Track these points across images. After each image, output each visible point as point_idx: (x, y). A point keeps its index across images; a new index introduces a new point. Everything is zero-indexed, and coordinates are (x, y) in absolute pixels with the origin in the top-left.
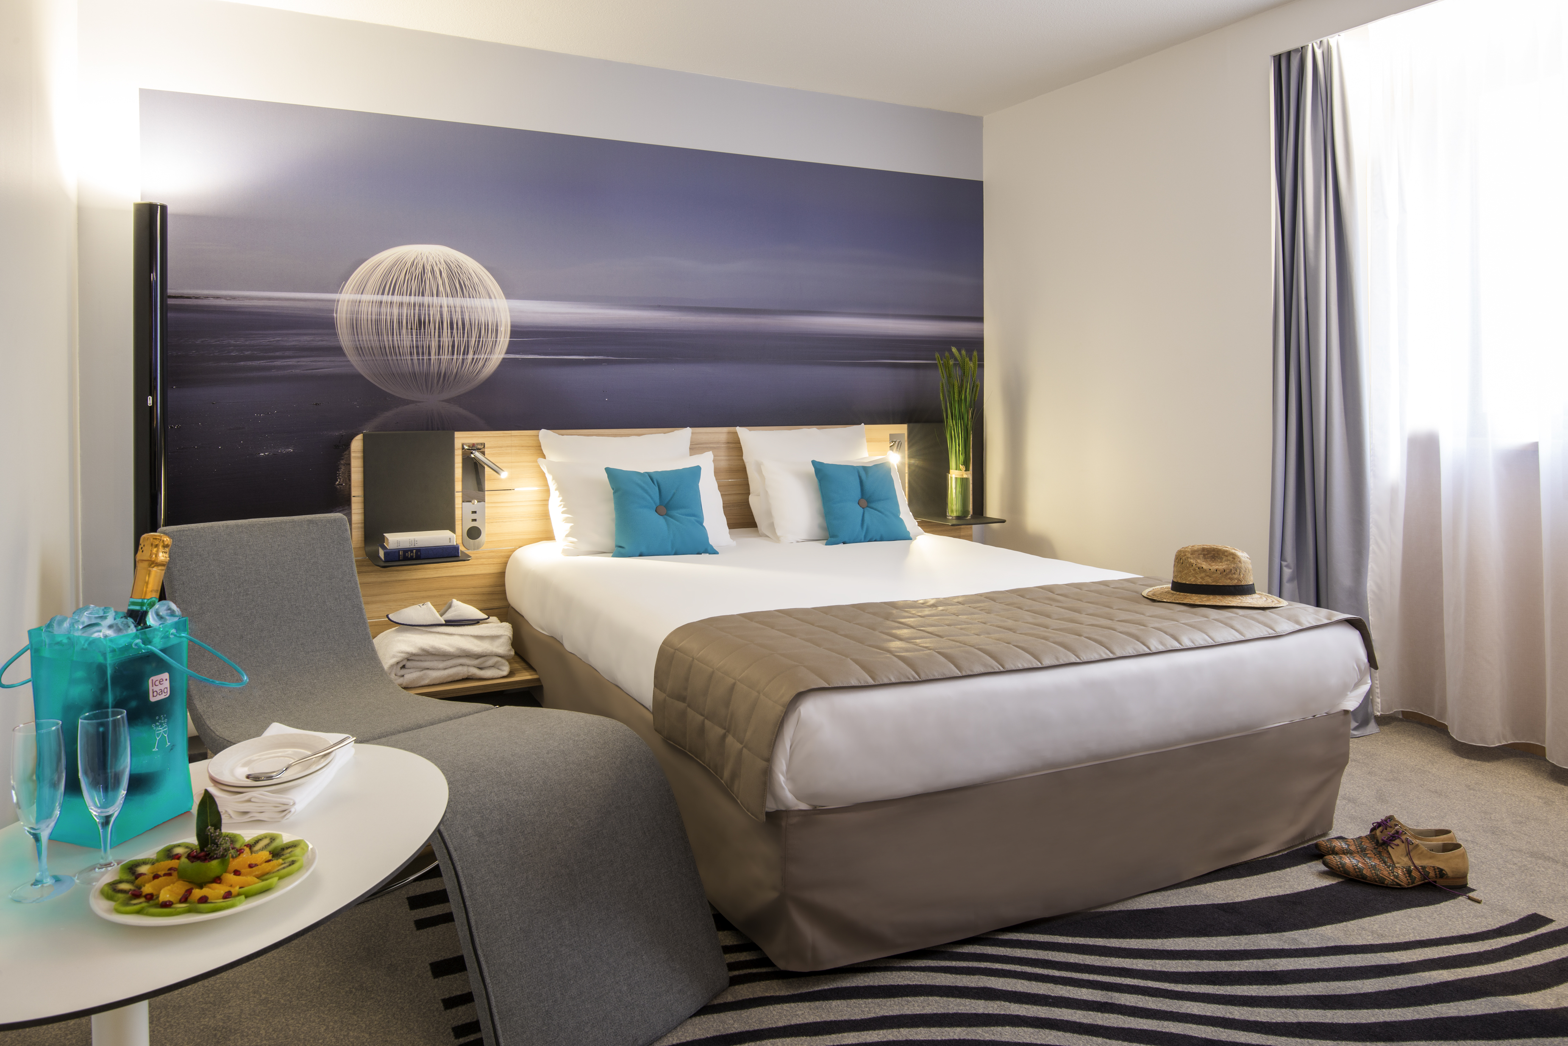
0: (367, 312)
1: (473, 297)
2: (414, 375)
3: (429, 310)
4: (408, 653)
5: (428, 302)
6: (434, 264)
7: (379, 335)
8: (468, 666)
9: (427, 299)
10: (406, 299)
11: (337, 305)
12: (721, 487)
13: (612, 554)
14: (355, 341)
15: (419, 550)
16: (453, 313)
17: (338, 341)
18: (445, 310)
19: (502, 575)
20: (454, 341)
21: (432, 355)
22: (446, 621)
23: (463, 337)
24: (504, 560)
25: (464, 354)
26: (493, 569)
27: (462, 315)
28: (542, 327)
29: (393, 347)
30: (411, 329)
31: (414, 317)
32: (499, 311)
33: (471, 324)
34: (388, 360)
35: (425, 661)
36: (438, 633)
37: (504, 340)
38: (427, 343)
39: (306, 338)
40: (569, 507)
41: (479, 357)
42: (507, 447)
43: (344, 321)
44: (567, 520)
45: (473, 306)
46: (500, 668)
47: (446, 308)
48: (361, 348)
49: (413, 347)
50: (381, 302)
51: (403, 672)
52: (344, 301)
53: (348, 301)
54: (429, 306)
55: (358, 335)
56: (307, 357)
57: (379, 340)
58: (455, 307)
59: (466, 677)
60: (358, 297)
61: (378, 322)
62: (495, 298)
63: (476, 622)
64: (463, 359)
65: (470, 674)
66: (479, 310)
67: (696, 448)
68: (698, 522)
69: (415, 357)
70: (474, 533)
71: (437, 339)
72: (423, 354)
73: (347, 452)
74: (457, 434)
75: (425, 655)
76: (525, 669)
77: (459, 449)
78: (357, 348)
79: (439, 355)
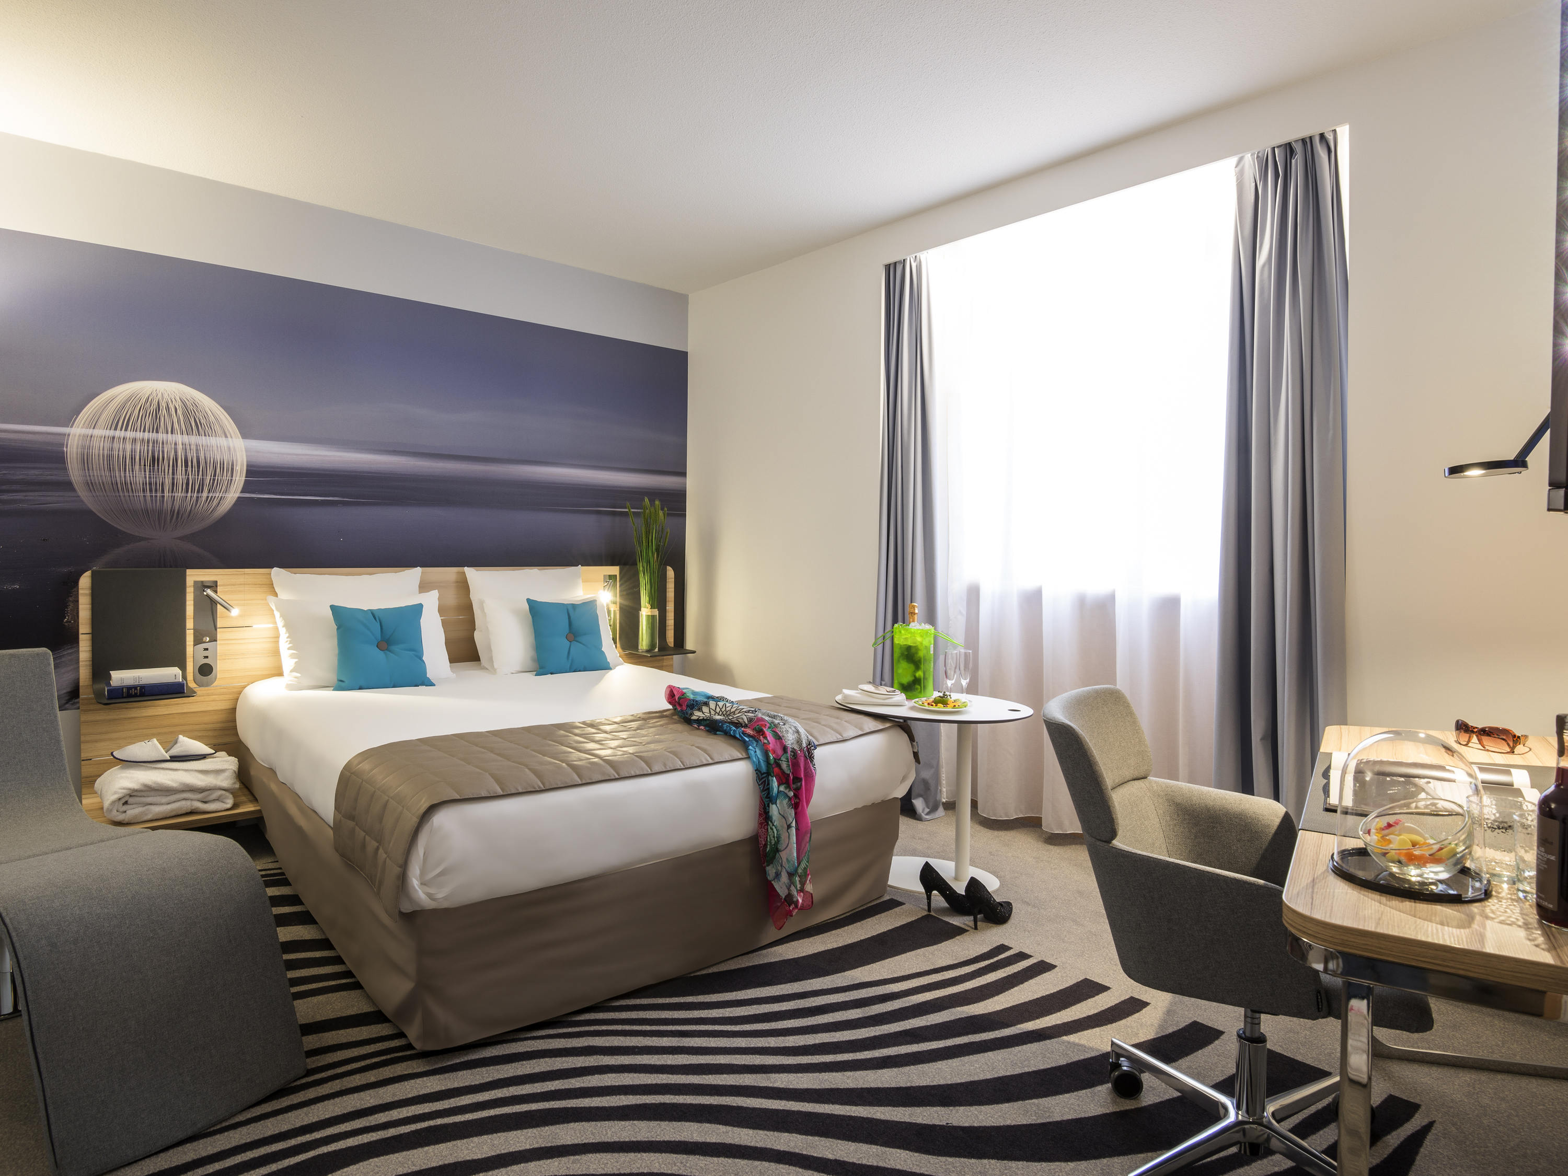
0: (99, 448)
1: (209, 436)
2: (146, 512)
3: (163, 447)
4: (130, 789)
5: (163, 438)
6: (170, 401)
7: (110, 471)
8: (192, 800)
9: (161, 436)
10: (139, 435)
11: (68, 440)
12: (444, 624)
13: (332, 688)
14: (86, 476)
15: (143, 687)
16: (188, 451)
17: (68, 476)
18: (180, 447)
19: (233, 710)
20: (188, 479)
21: (165, 492)
22: (170, 757)
23: (198, 475)
24: (236, 696)
25: (198, 492)
26: (225, 705)
27: (197, 453)
28: (278, 467)
29: (125, 483)
30: (145, 465)
31: (148, 453)
32: (235, 450)
33: (206, 462)
34: (120, 496)
35: (148, 796)
36: (163, 769)
37: (239, 479)
38: (160, 481)
39: (33, 472)
40: (295, 644)
41: (214, 496)
42: (241, 584)
43: (75, 455)
44: (292, 656)
45: (209, 444)
46: (225, 800)
47: (181, 446)
48: (92, 483)
49: (146, 484)
50: (114, 438)
51: (125, 808)
52: (75, 435)
53: (80, 435)
54: (163, 443)
55: (88, 470)
56: (34, 491)
57: (111, 476)
58: (190, 445)
59: (189, 811)
60: (90, 432)
61: (110, 457)
62: (231, 437)
63: (203, 757)
64: (197, 497)
65: (193, 808)
66: (215, 448)
67: (424, 587)
68: (417, 656)
69: (148, 494)
70: (206, 670)
71: (171, 476)
72: (156, 491)
73: (75, 589)
74: (189, 572)
75: (147, 791)
76: (251, 801)
77: (190, 586)
78: (88, 483)
79: (172, 493)
